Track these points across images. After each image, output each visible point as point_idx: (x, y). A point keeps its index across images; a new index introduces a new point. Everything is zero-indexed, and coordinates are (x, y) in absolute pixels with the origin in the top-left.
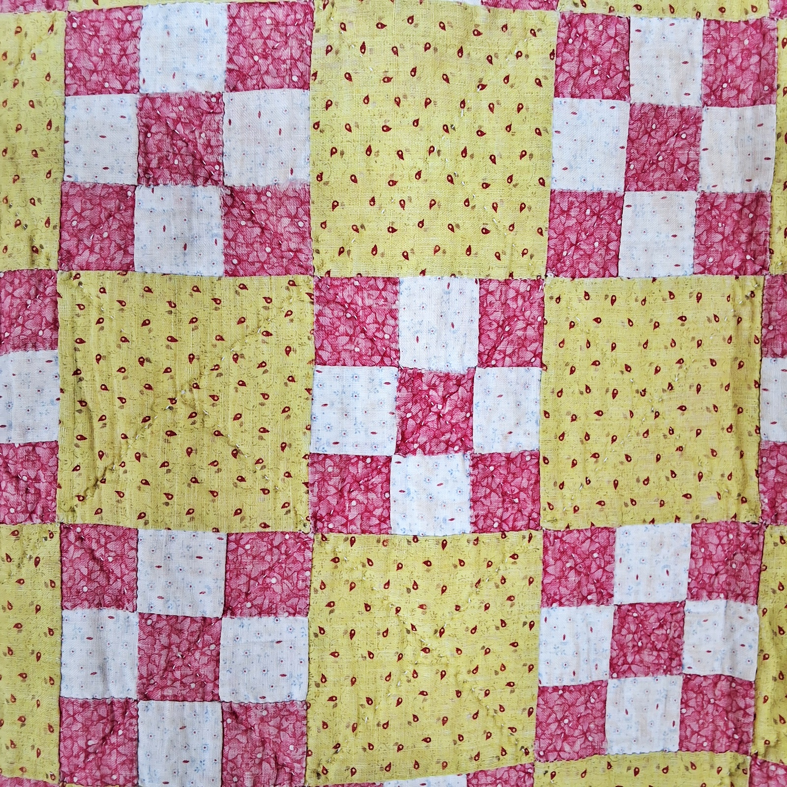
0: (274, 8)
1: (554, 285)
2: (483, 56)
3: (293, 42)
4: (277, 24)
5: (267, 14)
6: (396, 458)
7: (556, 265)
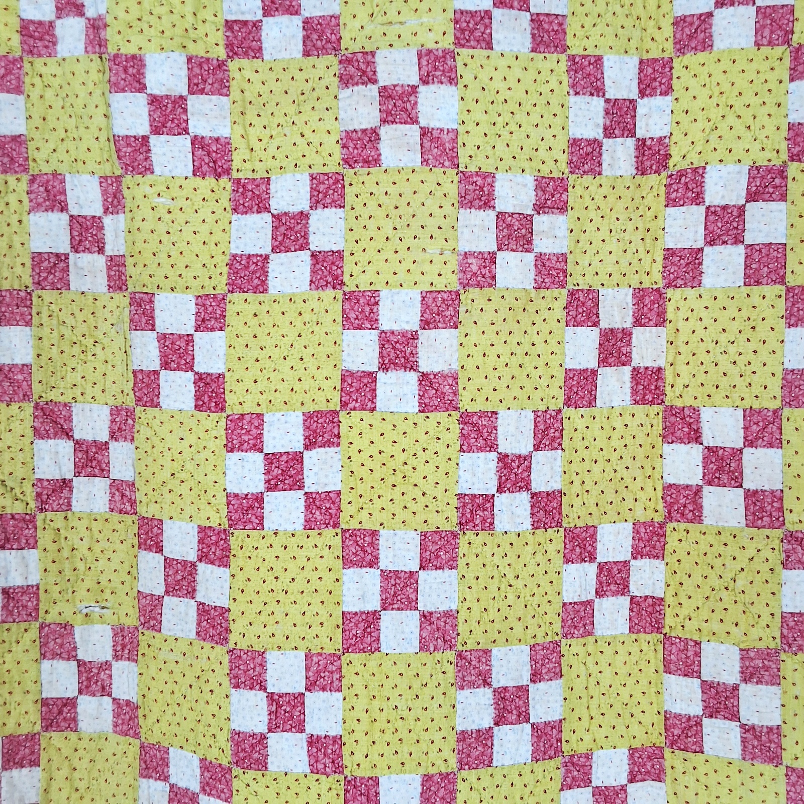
0: (443, 293)
1: (568, 412)
2: (534, 311)
3: (451, 308)
4: (444, 300)
5: (439, 296)
6: (497, 495)
7: (568, 403)
